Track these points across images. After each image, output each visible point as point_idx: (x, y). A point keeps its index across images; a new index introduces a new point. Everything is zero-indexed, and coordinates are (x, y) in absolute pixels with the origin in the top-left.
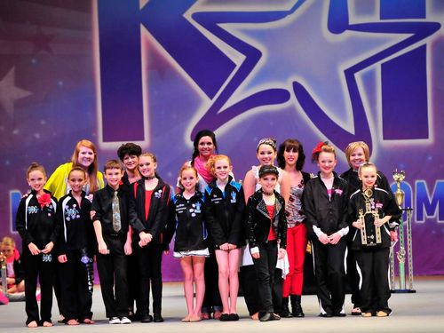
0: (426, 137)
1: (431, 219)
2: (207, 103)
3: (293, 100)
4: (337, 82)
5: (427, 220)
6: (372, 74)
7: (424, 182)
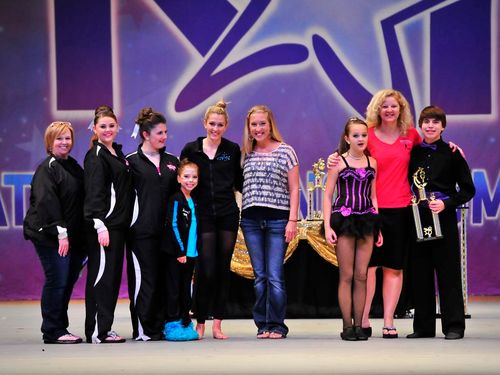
0: (488, 111)
1: (492, 221)
2: (198, 61)
3: (313, 59)
4: (372, 37)
5: (487, 223)
6: (418, 26)
7: (484, 171)
